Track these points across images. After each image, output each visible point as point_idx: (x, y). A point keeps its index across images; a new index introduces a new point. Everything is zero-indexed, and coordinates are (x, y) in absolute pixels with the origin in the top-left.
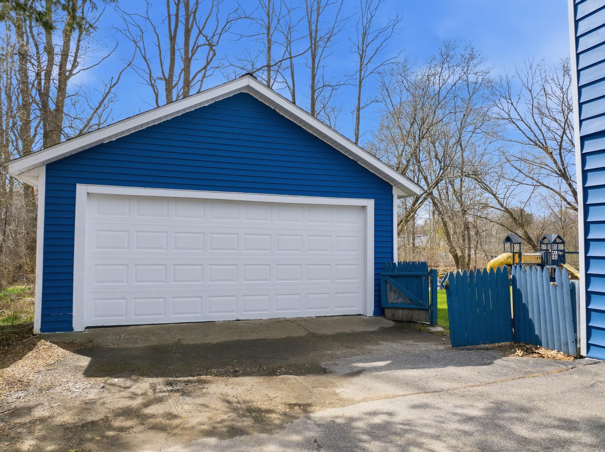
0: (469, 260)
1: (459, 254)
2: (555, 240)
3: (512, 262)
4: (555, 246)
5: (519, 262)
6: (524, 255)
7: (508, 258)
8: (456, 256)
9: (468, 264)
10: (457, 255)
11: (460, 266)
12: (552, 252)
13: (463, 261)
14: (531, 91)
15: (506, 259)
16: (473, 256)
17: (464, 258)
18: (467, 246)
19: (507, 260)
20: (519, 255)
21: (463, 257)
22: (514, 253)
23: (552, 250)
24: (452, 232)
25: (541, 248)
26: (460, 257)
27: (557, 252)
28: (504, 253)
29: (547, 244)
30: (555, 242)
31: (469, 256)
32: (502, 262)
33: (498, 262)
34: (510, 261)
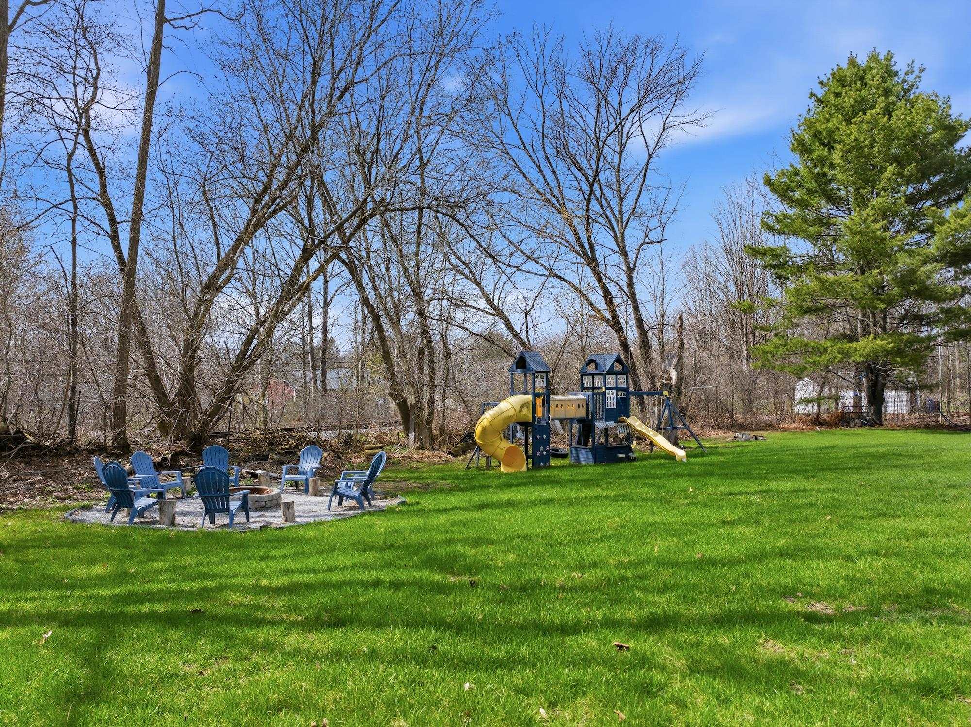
0: (431, 413)
1: (411, 400)
2: (612, 366)
3: (530, 415)
4: (611, 379)
5: (544, 415)
6: (555, 400)
7: (522, 407)
8: (403, 406)
9: (429, 422)
10: (405, 401)
11: (412, 426)
12: (607, 391)
13: (419, 416)
14: (541, 97)
15: (518, 410)
16: (438, 405)
17: (422, 409)
18: (426, 379)
19: (520, 411)
20: (543, 400)
21: (418, 405)
22: (536, 395)
23: (606, 389)
24: (395, 353)
25: (582, 384)
26: (413, 406)
27: (614, 391)
28: (512, 394)
29: (593, 375)
30: (611, 372)
31: (432, 402)
32: (510, 417)
33: (500, 417)
34: (527, 414)
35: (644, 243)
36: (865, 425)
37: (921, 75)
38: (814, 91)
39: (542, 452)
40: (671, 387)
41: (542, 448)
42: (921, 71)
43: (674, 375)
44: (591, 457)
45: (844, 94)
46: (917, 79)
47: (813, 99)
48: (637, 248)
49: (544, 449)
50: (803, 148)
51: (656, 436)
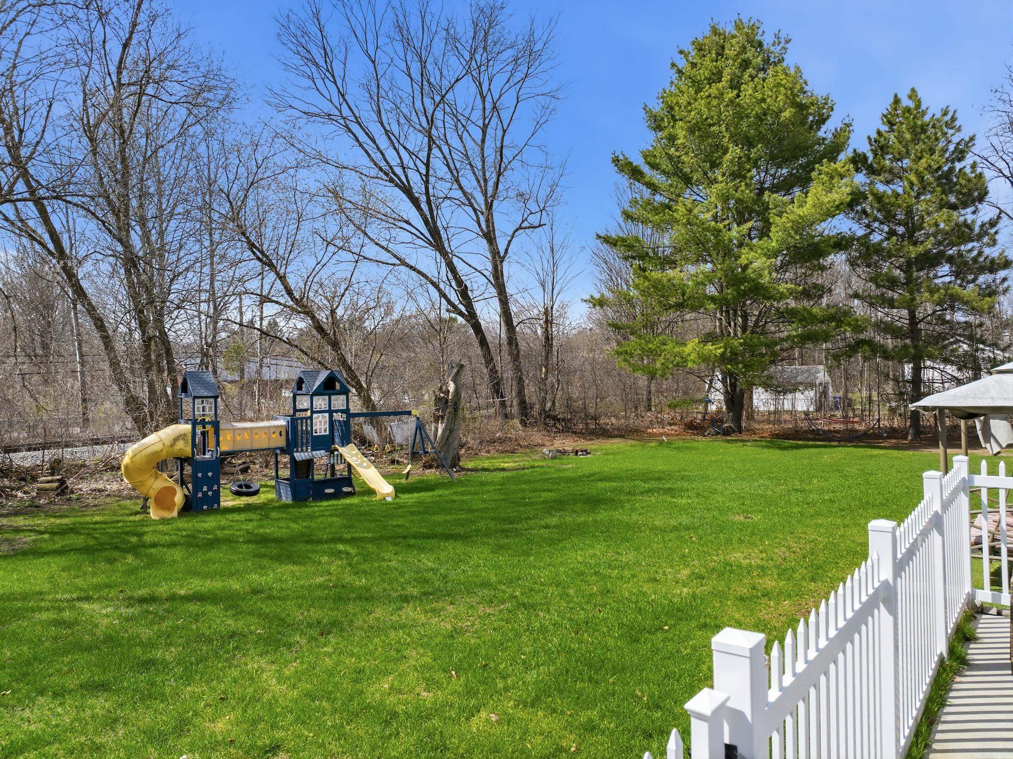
3: (189, 449)
4: (321, 401)
6: (228, 429)
7: (179, 439)
12: (315, 415)
15: (169, 444)
19: (173, 445)
23: (313, 413)
27: (327, 414)
32: (156, 453)
33: (144, 453)
34: (184, 448)
35: (520, 228)
36: (718, 433)
37: (787, 46)
38: (675, 62)
39: (205, 493)
40: (447, 401)
41: (205, 488)
42: (787, 42)
43: (452, 387)
44: (290, 493)
45: (699, 65)
46: (783, 51)
47: (674, 71)
48: (511, 233)
49: (209, 489)
50: (657, 124)
51: (367, 467)
